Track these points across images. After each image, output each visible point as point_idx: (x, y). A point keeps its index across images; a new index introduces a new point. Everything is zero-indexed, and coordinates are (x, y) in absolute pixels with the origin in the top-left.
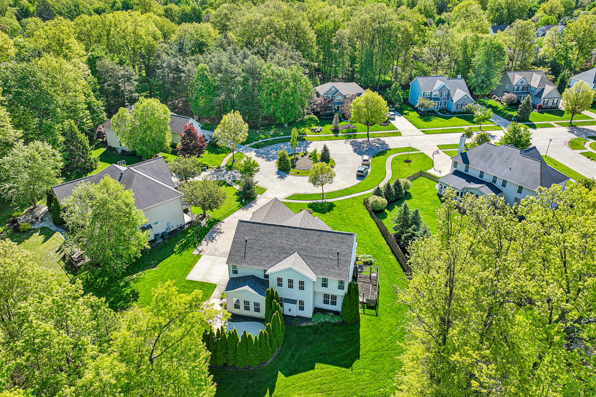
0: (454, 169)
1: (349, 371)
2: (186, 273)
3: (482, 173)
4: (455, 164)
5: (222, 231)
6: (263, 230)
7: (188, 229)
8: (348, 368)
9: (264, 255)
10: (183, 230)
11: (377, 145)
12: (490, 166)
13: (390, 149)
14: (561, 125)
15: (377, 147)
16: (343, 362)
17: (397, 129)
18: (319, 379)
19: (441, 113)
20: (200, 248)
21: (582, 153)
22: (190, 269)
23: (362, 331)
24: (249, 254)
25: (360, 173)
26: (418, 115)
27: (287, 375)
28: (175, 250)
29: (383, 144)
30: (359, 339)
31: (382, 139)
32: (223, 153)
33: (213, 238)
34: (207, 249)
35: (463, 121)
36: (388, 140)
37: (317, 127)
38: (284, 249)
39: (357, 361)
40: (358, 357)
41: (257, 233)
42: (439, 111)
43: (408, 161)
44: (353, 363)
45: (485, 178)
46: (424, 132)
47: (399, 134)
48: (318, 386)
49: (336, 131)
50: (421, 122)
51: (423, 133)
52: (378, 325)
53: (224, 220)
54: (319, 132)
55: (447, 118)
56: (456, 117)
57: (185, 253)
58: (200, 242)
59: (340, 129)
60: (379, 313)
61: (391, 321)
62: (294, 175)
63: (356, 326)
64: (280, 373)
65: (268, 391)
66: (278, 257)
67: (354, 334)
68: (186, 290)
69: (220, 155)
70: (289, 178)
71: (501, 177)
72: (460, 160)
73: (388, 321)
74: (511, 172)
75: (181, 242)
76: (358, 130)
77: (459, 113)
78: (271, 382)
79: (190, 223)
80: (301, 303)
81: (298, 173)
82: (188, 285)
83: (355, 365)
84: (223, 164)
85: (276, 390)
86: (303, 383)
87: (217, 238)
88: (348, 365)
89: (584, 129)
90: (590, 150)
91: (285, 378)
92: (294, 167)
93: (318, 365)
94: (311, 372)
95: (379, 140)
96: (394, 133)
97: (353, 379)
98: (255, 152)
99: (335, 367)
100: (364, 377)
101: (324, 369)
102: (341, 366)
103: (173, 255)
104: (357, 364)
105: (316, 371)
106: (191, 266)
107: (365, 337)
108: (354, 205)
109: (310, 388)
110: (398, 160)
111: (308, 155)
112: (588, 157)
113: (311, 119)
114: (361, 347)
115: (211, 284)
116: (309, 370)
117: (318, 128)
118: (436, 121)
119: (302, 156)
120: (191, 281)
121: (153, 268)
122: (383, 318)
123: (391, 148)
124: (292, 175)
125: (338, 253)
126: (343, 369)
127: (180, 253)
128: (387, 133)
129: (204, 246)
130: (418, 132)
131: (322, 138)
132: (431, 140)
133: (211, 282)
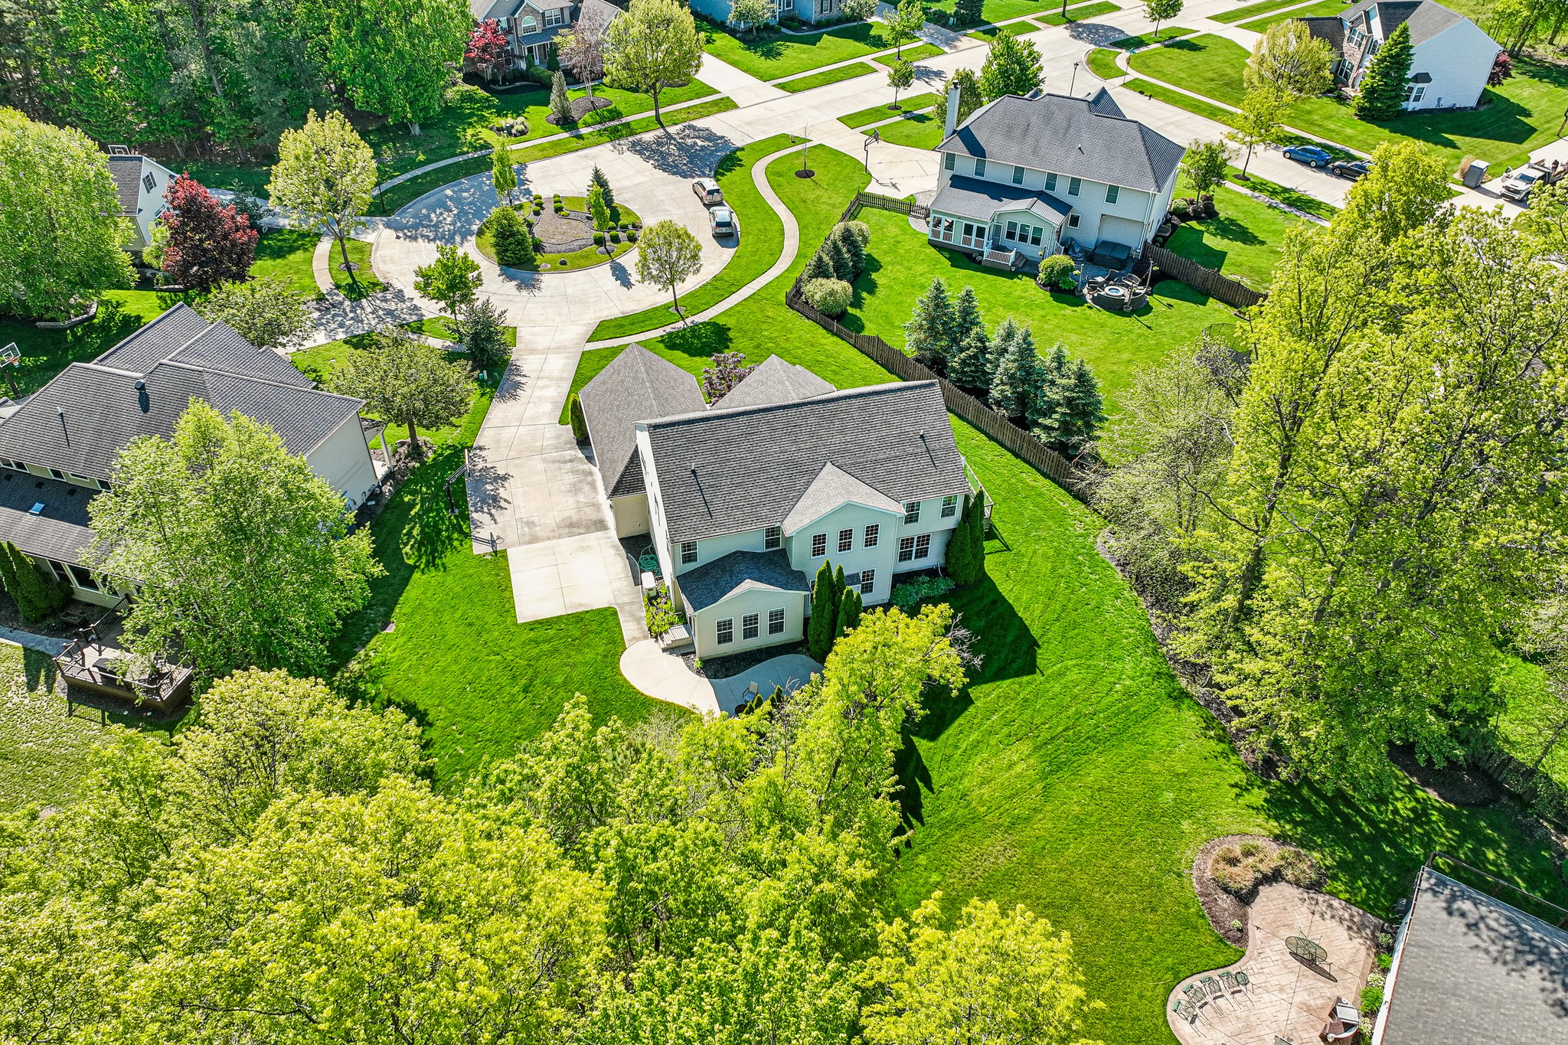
0: (950, 173)
1: (1037, 677)
2: (506, 606)
3: (1019, 171)
4: (950, 161)
5: (501, 472)
6: (722, 434)
7: (397, 493)
8: (1034, 672)
9: (756, 492)
10: (384, 502)
11: (700, 143)
12: (1035, 152)
13: (742, 149)
14: (1049, 21)
15: (703, 148)
16: (1014, 666)
17: (716, 92)
18: (994, 718)
19: (789, 28)
20: (483, 533)
21: (1124, 85)
22: (507, 594)
23: (1004, 588)
24: (717, 503)
25: (724, 230)
26: (736, 43)
27: (933, 737)
28: (411, 562)
29: (710, 136)
30: (1011, 606)
31: (699, 123)
32: (292, 250)
33: (495, 499)
34: (504, 530)
35: (850, 45)
36: (716, 124)
37: (509, 121)
38: (797, 464)
39: (1039, 651)
40: (1034, 644)
41: (711, 444)
42: (780, 23)
43: (806, 174)
44: (1034, 660)
46: (782, 86)
47: (727, 104)
48: (1005, 730)
49: (566, 121)
50: (754, 59)
51: (782, 93)
52: (1024, 567)
53: (480, 441)
54: (523, 133)
55: (813, 41)
56: (829, 34)
57: (449, 559)
58: (466, 517)
59: (575, 114)
60: (1009, 542)
61: (1042, 549)
62: (554, 270)
63: (986, 584)
64: (915, 739)
65: (920, 784)
67: (994, 602)
68: (546, 647)
69: (291, 257)
70: (549, 281)
71: (1066, 172)
72: (959, 148)
73: (1035, 552)
74: (1082, 158)
75: (409, 534)
76: (621, 108)
77: (829, 23)
78: (913, 764)
79: (390, 476)
80: (869, 575)
81: (563, 263)
82: (541, 633)
83: (1040, 662)
84: (325, 284)
85: (934, 775)
86: (973, 737)
87: (502, 492)
88: (1030, 668)
90: (1133, 74)
91: (931, 744)
92: (538, 247)
93: (973, 692)
94: (971, 709)
95: (690, 127)
96: (715, 103)
97: (1057, 688)
98: (388, 226)
99: (1008, 682)
100: (1073, 675)
101: (989, 695)
102: (1018, 675)
103: (417, 575)
104: (1043, 656)
105: (978, 703)
106: (503, 586)
107: (1018, 599)
109: (993, 742)
110: (779, 174)
111: (549, 208)
112: (1142, 93)
113: (468, 98)
114: (1027, 623)
115: (599, 612)
116: (966, 709)
117: (518, 123)
118: (793, 53)
119: (537, 213)
120: (540, 622)
121: (384, 628)
122: (1023, 550)
123: (739, 145)
124: (549, 271)
125: (922, 437)
126: (1025, 679)
127: (431, 563)
128: (703, 106)
129: (485, 526)
130: (768, 90)
131: (542, 148)
132: (816, 108)
133: (595, 607)
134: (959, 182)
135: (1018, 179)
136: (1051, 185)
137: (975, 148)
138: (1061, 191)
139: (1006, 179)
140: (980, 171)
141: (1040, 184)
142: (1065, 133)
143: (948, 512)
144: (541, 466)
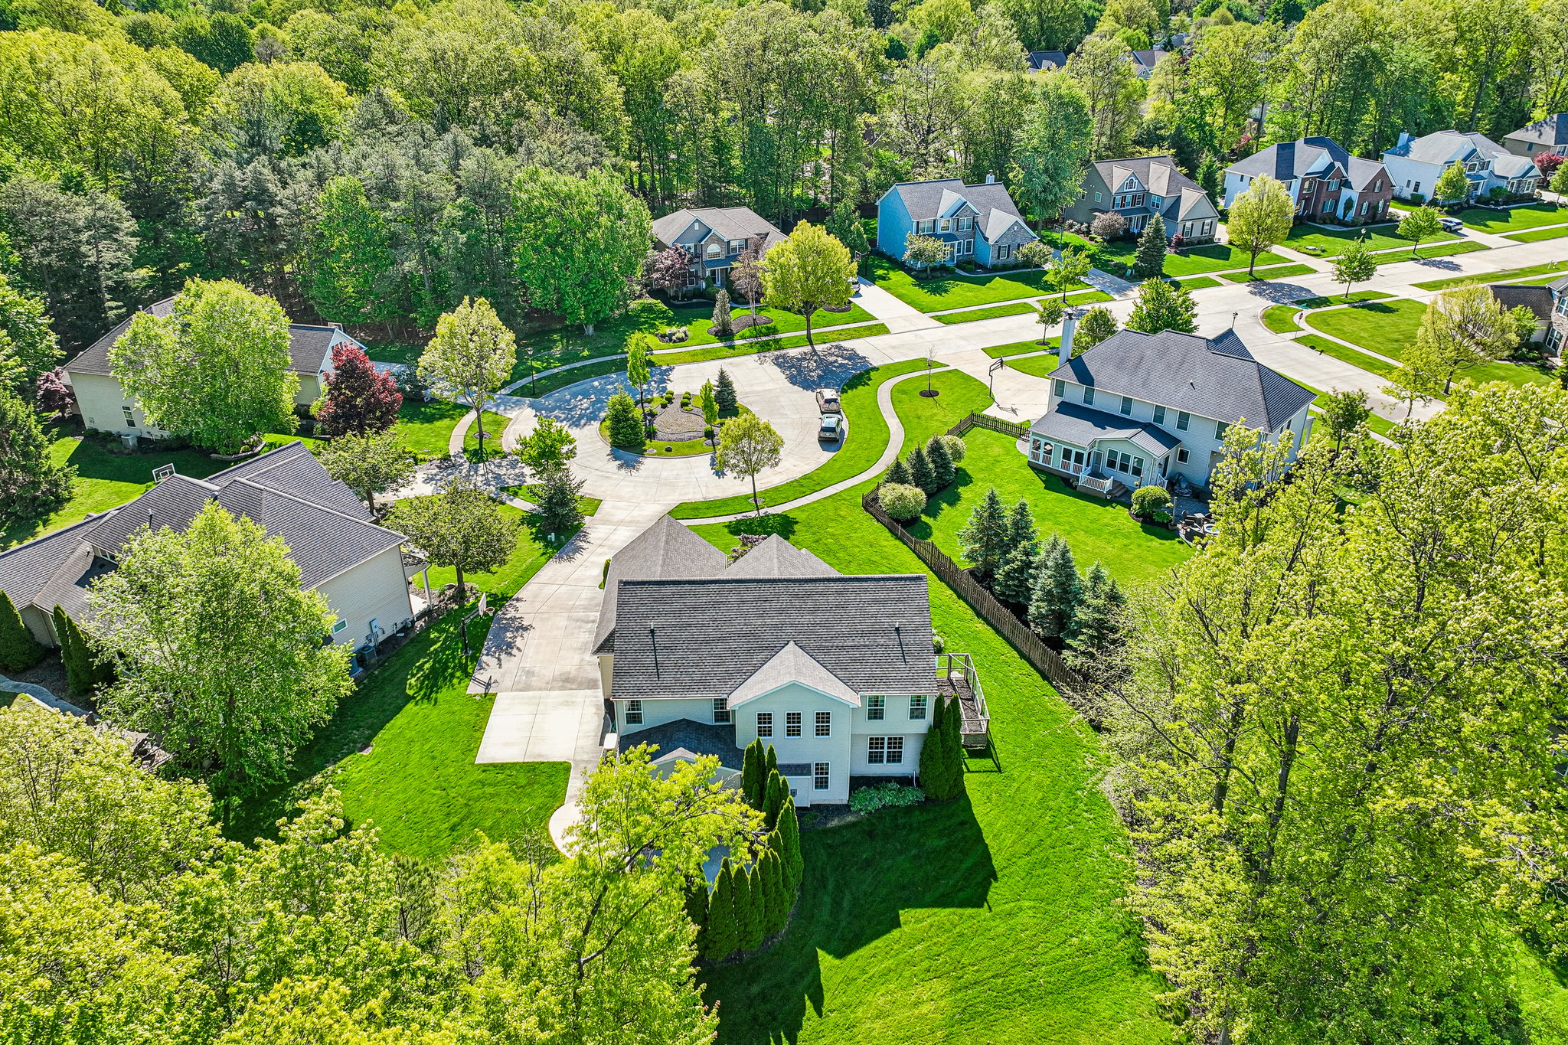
0: (1059, 400)
1: (983, 912)
2: (472, 747)
3: (1127, 402)
4: (1059, 388)
5: (525, 623)
6: (690, 599)
7: (427, 630)
8: (982, 906)
9: (709, 661)
10: (412, 635)
11: (840, 360)
12: (1144, 384)
13: (876, 369)
14: (1232, 278)
15: (841, 365)
16: (961, 895)
17: (873, 318)
18: (919, 947)
19: (964, 270)
20: (483, 676)
21: (1297, 340)
22: (478, 734)
23: (978, 811)
24: (668, 666)
25: (828, 434)
26: (910, 279)
27: (840, 954)
28: (410, 692)
29: (853, 356)
30: (980, 831)
31: (846, 344)
32: (442, 417)
33: (510, 645)
34: (503, 675)
35: (1019, 287)
36: (862, 346)
37: (674, 329)
38: (757, 638)
39: (994, 884)
40: (993, 875)
41: (676, 607)
42: (958, 266)
43: (930, 394)
44: (986, 892)
45: (1136, 413)
46: (939, 319)
47: (882, 330)
48: (926, 964)
49: (725, 334)
50: (923, 295)
51: (937, 323)
52: (1011, 792)
53: (520, 594)
54: (681, 340)
55: (983, 282)
56: (1001, 277)
57: (443, 694)
58: (475, 659)
59: (734, 328)
60: (1003, 764)
61: (1037, 776)
62: (659, 455)
63: (962, 803)
64: (820, 952)
65: (808, 1003)
66: (746, 662)
67: (962, 823)
68: (489, 790)
69: (438, 424)
70: (650, 464)
71: (1174, 408)
72: (1069, 376)
73: (1028, 779)
74: (1194, 393)
75: (420, 668)
76: (779, 327)
77: (1005, 268)
78: (808, 979)
79: (426, 613)
80: (822, 769)
81: (669, 450)
82: (490, 776)
83: (992, 895)
84: (455, 447)
85: (827, 996)
86: (886, 964)
87: (519, 642)
88: (978, 900)
89: (1282, 285)
90: (1309, 330)
91: (837, 962)
92: (652, 435)
93: (904, 915)
94: (896, 933)
95: (839, 347)
96: (869, 328)
97: (1001, 930)
98: (531, 406)
99: (948, 911)
100: (1024, 918)
101: (923, 920)
102: (961, 905)
103: (410, 705)
104: (996, 892)
105: (905, 928)
106: (478, 727)
107: (990, 824)
108: (842, 513)
109: (907, 974)
110: (904, 392)
111: (677, 403)
112: (1313, 348)
113: (649, 309)
114: (992, 851)
115: (553, 764)
116: (888, 931)
117: (678, 331)
118: (960, 292)
119: (664, 406)
120: (494, 765)
121: (361, 750)
122: (1016, 774)
123: (875, 365)
124: (653, 455)
125: (897, 629)
126: (970, 911)
127: (427, 697)
128: (855, 329)
129: (490, 668)
130: (925, 320)
131: (694, 354)
132: (963, 338)
133: (551, 760)
134: (1066, 409)
135: (1126, 410)
136: (1159, 418)
137: (1084, 376)
138: (1170, 424)
139: (1115, 409)
140: (1089, 399)
141: (1148, 416)
142: (1178, 369)
143: (917, 713)
144: (565, 623)
